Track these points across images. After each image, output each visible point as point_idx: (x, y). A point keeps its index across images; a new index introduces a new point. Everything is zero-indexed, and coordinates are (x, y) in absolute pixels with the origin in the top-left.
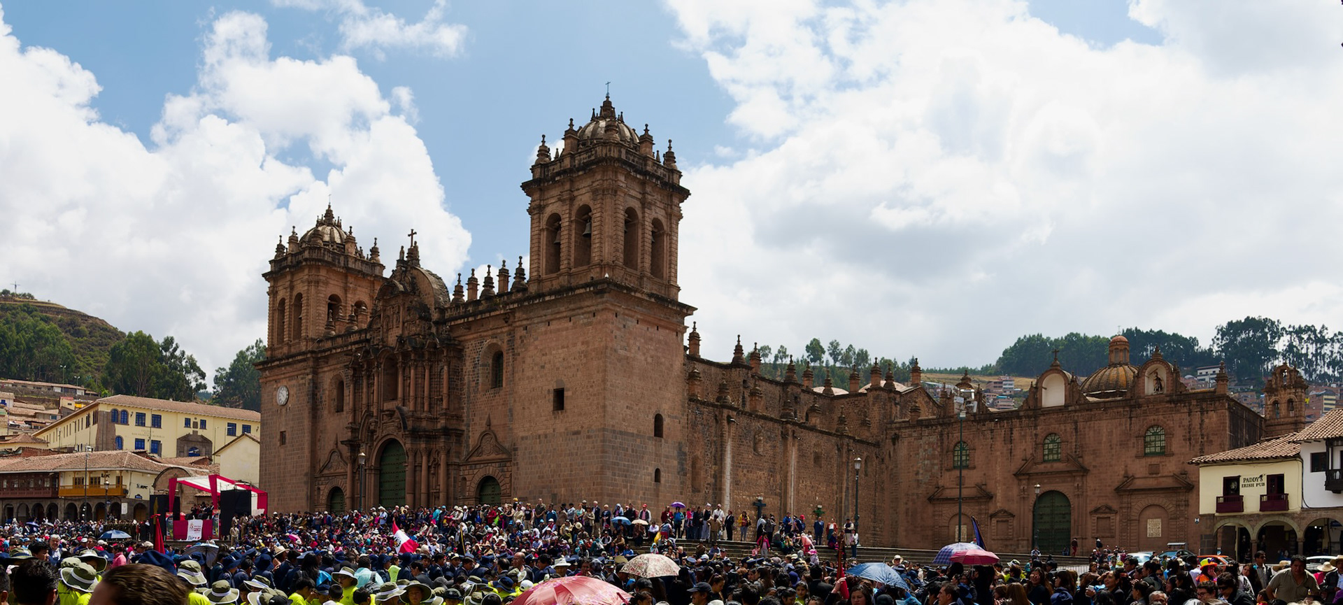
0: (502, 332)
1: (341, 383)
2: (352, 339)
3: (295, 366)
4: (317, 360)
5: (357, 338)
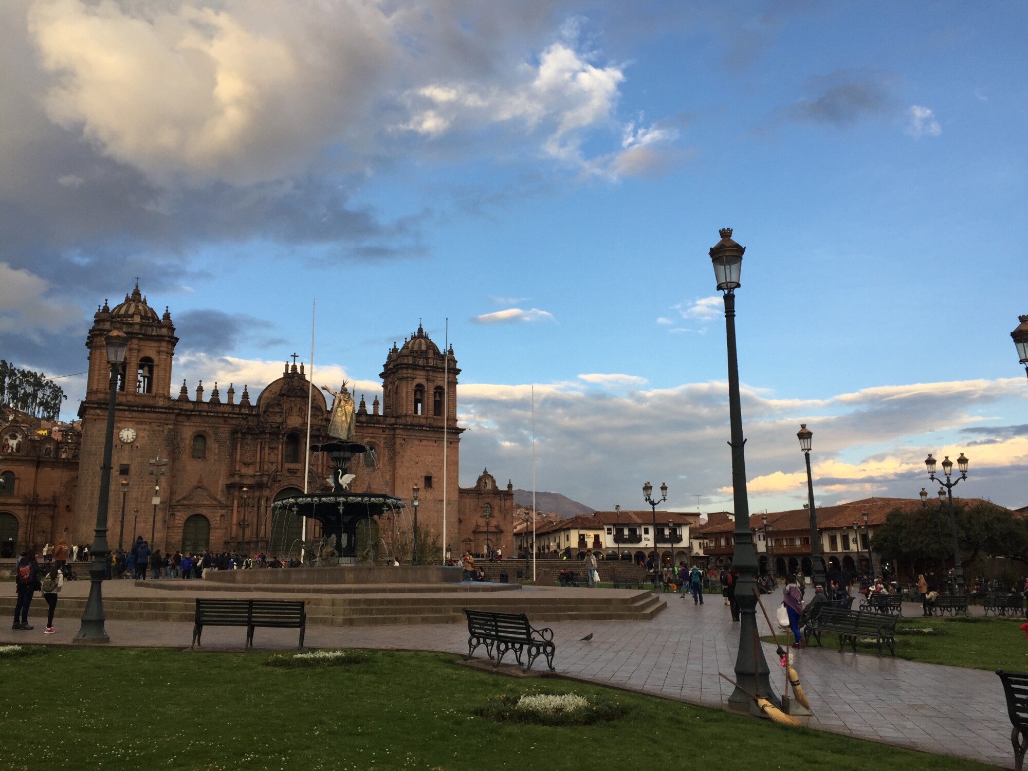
0: (380, 437)
1: (200, 437)
2: (222, 409)
3: (147, 414)
4: (178, 415)
5: (229, 409)
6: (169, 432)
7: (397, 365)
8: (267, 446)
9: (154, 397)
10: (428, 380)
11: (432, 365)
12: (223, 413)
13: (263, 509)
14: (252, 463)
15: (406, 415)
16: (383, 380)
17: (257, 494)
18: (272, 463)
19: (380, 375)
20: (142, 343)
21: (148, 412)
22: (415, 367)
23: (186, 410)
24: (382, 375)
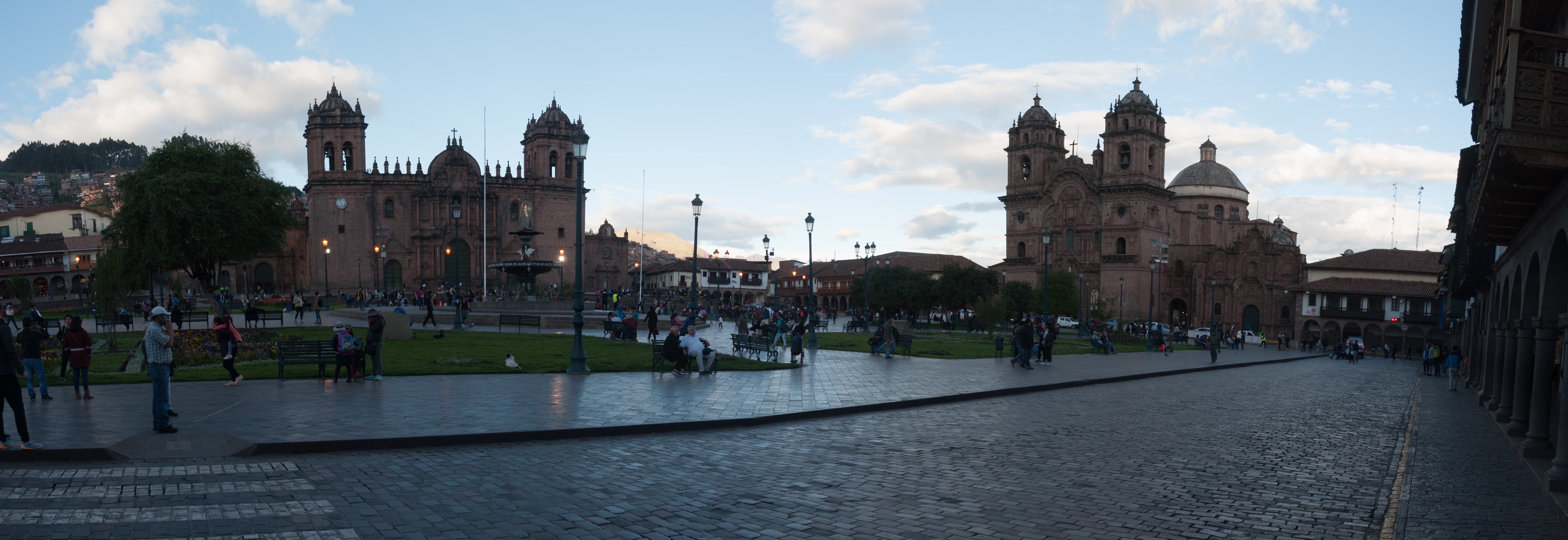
1: (389, 201)
2: (404, 178)
3: (352, 187)
4: (373, 185)
5: (408, 178)
6: (368, 199)
7: (535, 135)
8: (438, 206)
9: (356, 172)
10: (561, 147)
11: (563, 134)
12: (404, 182)
13: (438, 254)
14: (428, 220)
15: (543, 178)
16: (523, 147)
17: (433, 244)
18: (443, 220)
19: (521, 142)
20: (344, 131)
21: (353, 185)
22: (550, 136)
23: (378, 181)
24: (522, 143)
